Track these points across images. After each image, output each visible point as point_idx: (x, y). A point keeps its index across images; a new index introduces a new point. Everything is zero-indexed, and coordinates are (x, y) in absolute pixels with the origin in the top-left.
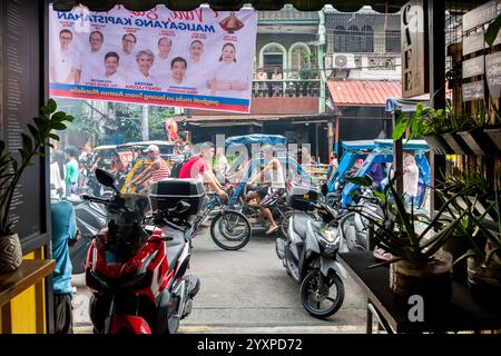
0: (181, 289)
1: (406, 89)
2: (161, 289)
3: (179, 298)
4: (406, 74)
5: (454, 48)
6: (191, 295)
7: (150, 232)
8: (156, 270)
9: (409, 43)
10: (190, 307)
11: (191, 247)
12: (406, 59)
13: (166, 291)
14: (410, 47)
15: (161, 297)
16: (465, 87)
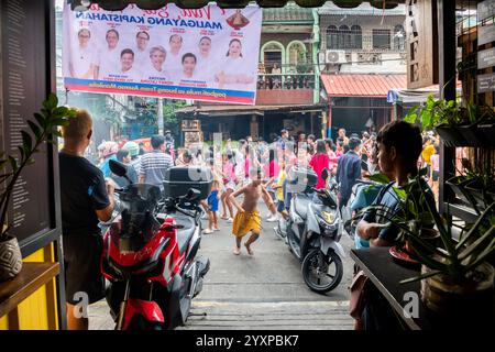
0: (192, 270)
1: (412, 80)
2: (173, 274)
3: (190, 279)
4: (412, 66)
5: (466, 39)
6: (202, 274)
7: (162, 221)
8: (168, 258)
9: (415, 34)
10: (200, 286)
11: (201, 229)
12: (413, 50)
13: (178, 275)
14: (416, 38)
15: (173, 282)
16: (480, 79)
